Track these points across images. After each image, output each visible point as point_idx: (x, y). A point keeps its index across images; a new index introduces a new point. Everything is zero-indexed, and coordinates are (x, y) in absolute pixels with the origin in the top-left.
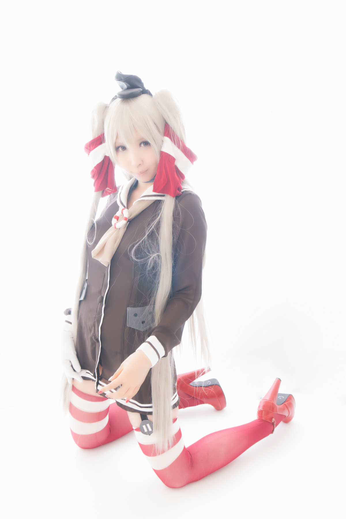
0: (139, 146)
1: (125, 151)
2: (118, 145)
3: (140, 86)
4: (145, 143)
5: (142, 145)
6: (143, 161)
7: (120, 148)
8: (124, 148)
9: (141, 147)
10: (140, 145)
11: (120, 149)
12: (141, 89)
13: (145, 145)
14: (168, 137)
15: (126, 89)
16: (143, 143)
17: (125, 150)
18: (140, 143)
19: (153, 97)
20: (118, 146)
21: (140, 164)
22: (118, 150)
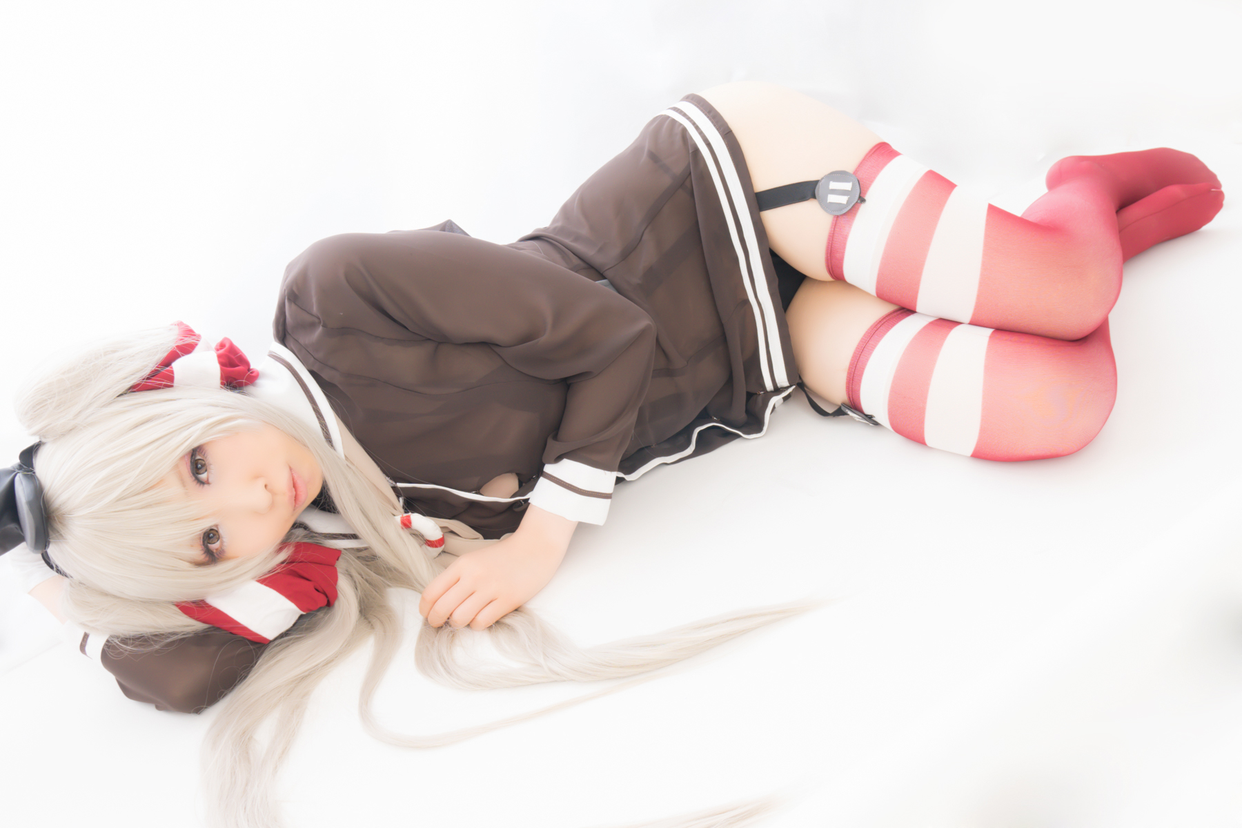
0: (206, 485)
1: (221, 531)
2: (197, 553)
3: (7, 480)
5: (203, 476)
6: (255, 477)
7: (209, 545)
8: (210, 536)
9: (210, 480)
10: (202, 483)
11: (214, 546)
12: (17, 479)
15: (17, 526)
16: (197, 472)
17: (217, 531)
18: (195, 483)
19: (44, 440)
20: (202, 552)
21: (266, 486)
22: (217, 554)
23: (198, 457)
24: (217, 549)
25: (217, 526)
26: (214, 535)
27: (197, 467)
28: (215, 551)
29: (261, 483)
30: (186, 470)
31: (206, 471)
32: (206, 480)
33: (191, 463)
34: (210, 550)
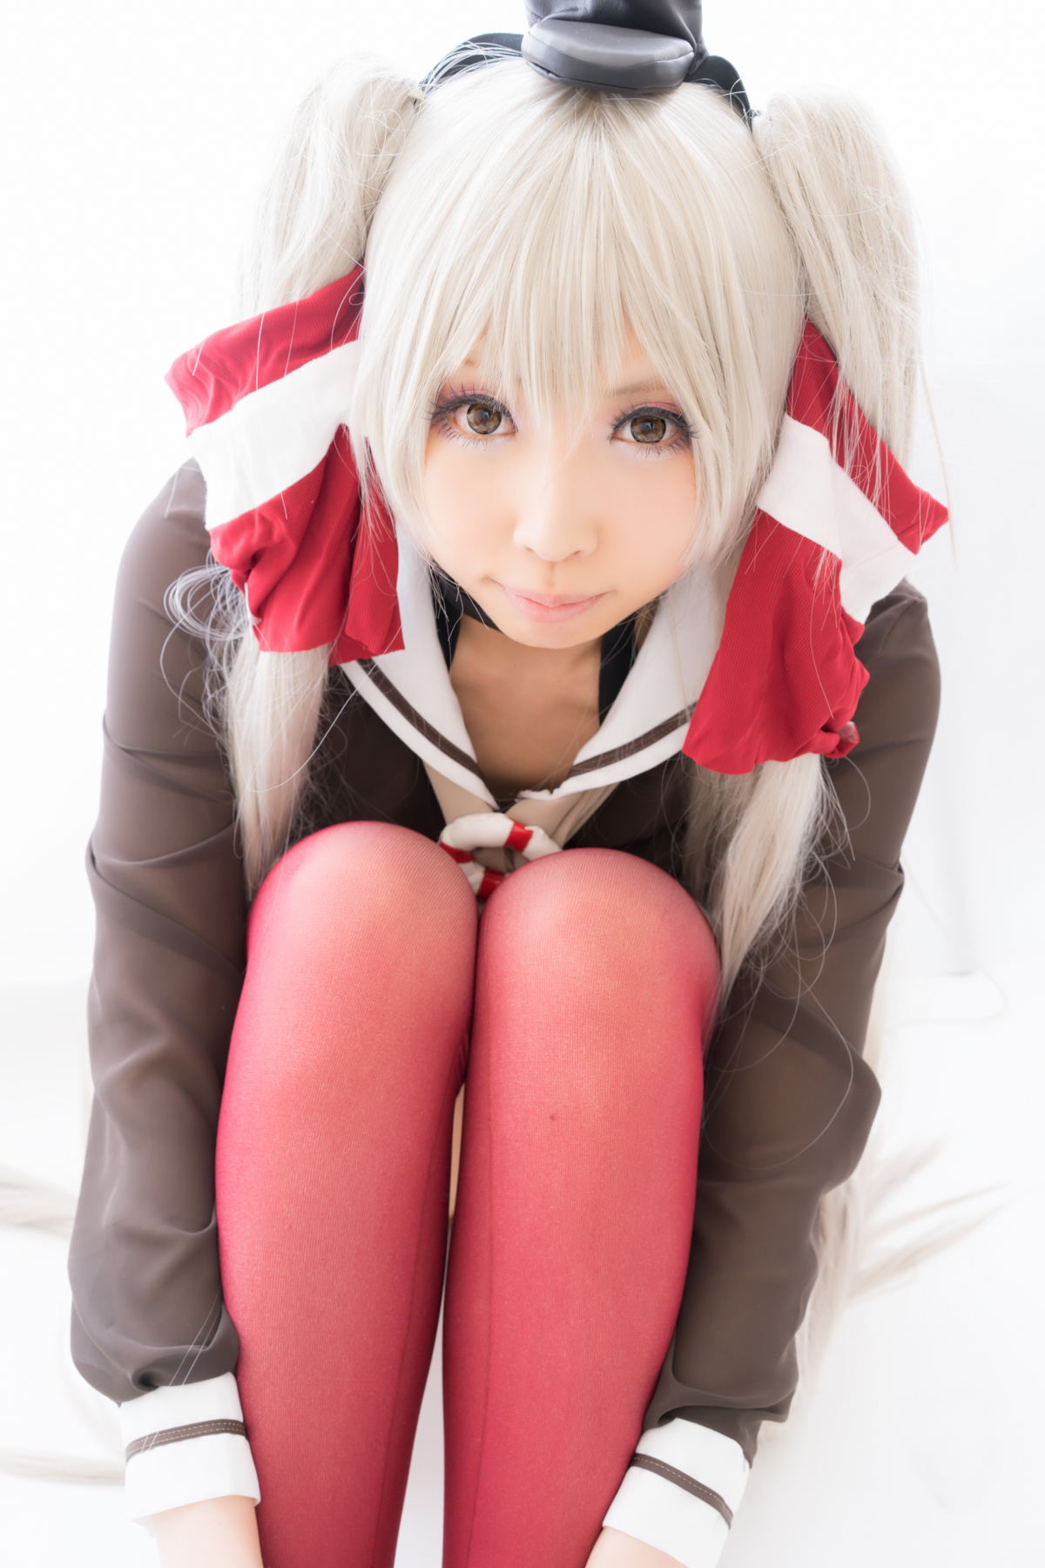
0: (610, 431)
1: (497, 440)
4: (651, 420)
5: (627, 432)
6: (599, 532)
7: (466, 408)
9: (620, 444)
10: (618, 426)
11: (464, 418)
12: (687, 44)
13: (644, 432)
14: (818, 428)
15: (579, 13)
16: (635, 420)
18: (618, 414)
19: (756, 121)
21: (577, 550)
22: (446, 421)
23: (669, 427)
24: (455, 421)
25: (513, 431)
26: (487, 423)
28: (452, 415)
29: (587, 545)
30: (653, 399)
32: (619, 435)
33: (664, 411)
34: (460, 406)
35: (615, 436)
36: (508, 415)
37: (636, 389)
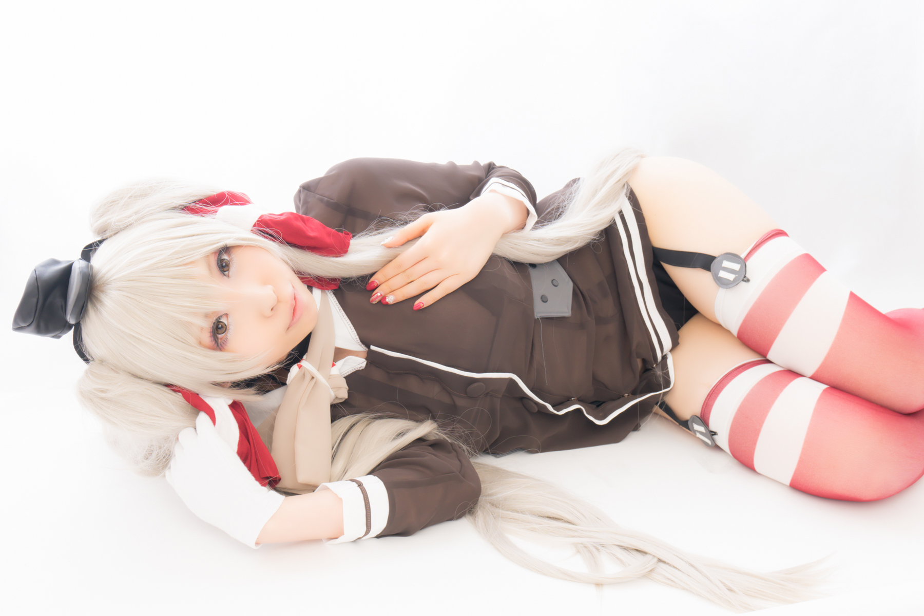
0: (225, 277)
1: (229, 322)
5: (226, 273)
7: (216, 334)
9: (230, 274)
10: (224, 275)
11: (220, 336)
16: (222, 271)
17: (226, 323)
20: (209, 337)
22: (222, 343)
23: (225, 257)
24: (223, 339)
25: (227, 315)
26: (222, 327)
27: (222, 265)
28: (220, 341)
29: (271, 288)
30: (213, 261)
31: (228, 270)
33: (218, 258)
34: (217, 337)
35: (228, 276)
36: (219, 318)
37: (209, 266)
